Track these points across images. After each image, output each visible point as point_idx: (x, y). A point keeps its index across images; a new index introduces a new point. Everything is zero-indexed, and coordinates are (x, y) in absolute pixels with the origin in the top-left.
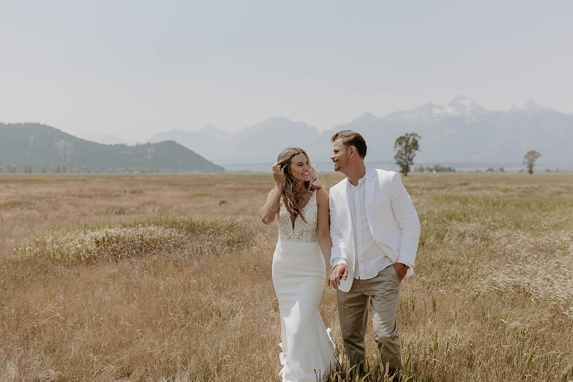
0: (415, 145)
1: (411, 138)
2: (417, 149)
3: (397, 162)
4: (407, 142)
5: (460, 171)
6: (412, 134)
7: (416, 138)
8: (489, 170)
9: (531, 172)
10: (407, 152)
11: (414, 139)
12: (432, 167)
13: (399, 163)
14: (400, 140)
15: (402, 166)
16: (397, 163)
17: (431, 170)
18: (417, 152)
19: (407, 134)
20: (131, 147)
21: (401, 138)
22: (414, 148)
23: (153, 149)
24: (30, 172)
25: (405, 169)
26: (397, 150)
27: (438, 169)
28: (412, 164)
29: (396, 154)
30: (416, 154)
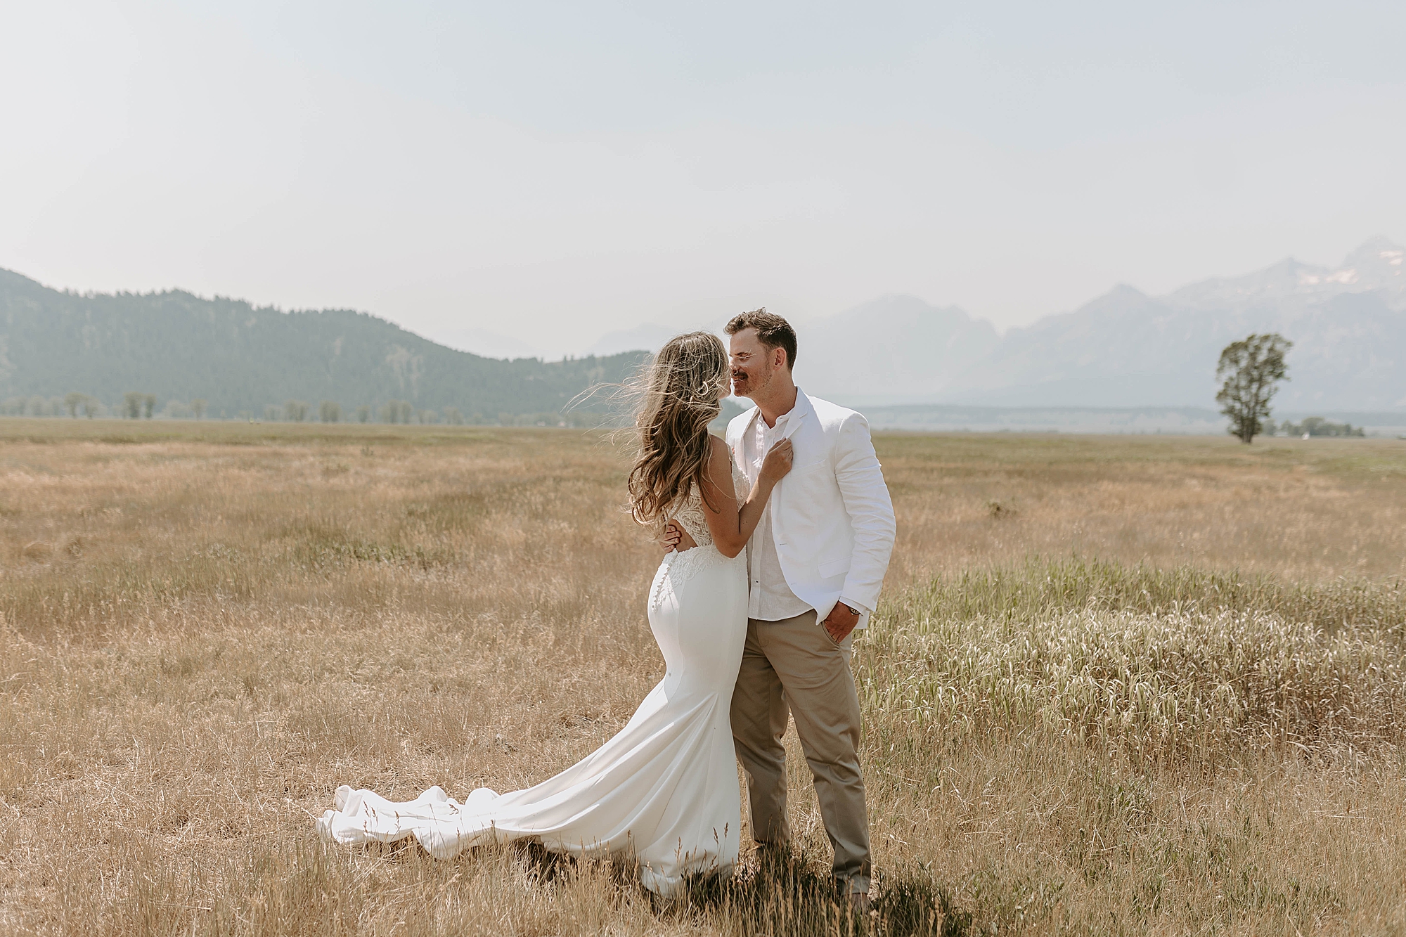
0: (1275, 365)
1: (1268, 345)
2: (1280, 375)
3: (1222, 408)
4: (1253, 356)
5: (1374, 434)
6: (1266, 338)
7: (1279, 347)
10: (1251, 382)
11: (1271, 350)
12: (1297, 422)
13: (1230, 411)
14: (1231, 352)
15: (1240, 419)
16: (1224, 413)
17: (1296, 432)
18: (1280, 383)
19: (1251, 338)
20: (552, 366)
21: (1235, 347)
22: (1272, 373)
23: (601, 370)
24: (334, 419)
25: (1248, 428)
26: (1224, 377)
27: (1316, 428)
28: (1266, 414)
29: (1220, 387)
30: (1276, 389)
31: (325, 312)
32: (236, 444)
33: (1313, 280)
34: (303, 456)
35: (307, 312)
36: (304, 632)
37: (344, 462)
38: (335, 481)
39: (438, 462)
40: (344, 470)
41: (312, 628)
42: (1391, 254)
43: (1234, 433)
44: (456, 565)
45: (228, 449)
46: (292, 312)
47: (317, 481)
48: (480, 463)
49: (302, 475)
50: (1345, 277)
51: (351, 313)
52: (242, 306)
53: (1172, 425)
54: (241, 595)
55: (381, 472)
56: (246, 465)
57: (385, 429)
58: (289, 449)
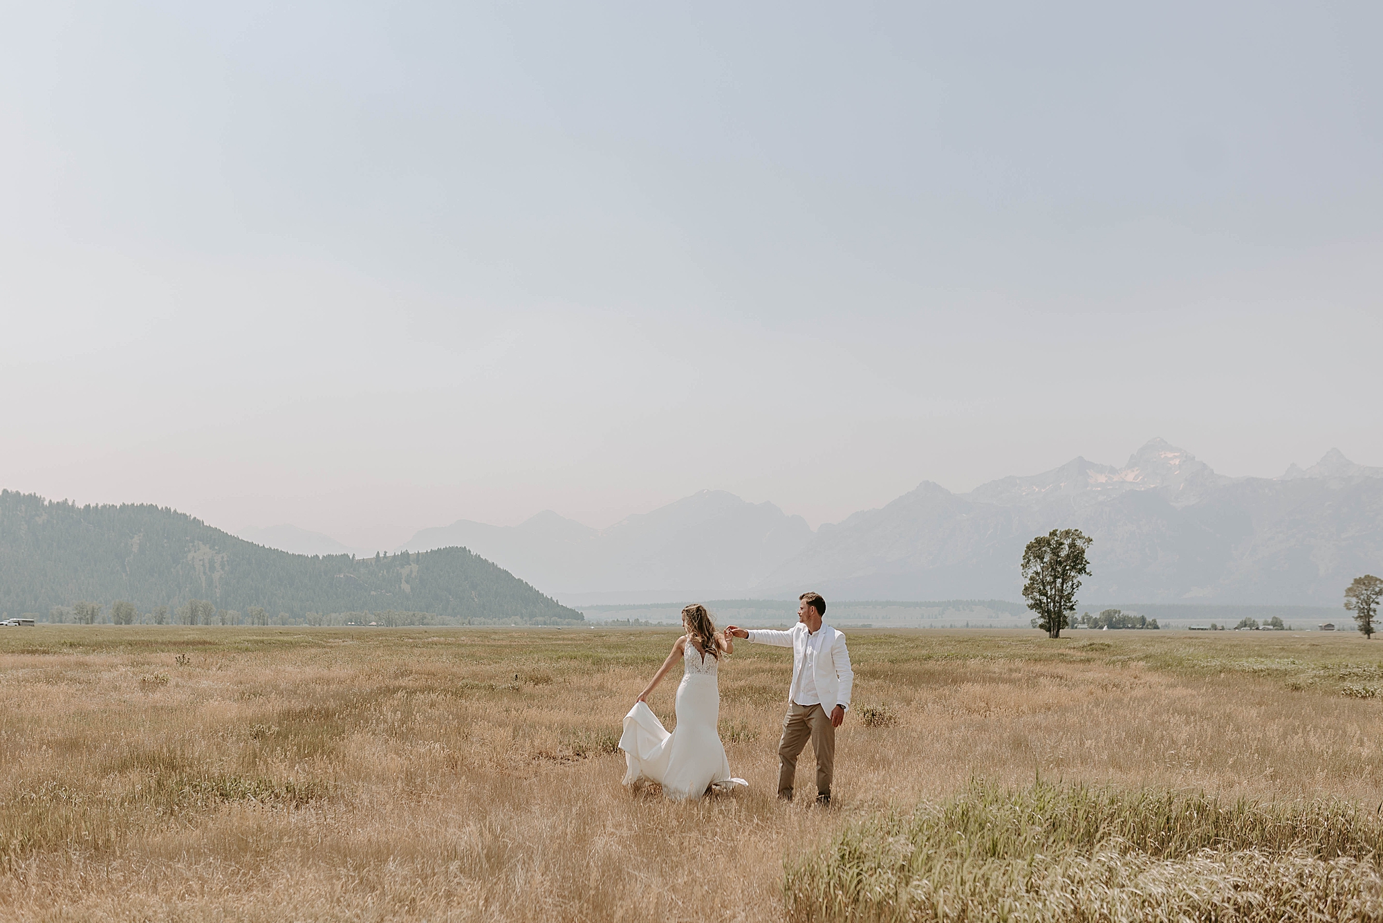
0: (1077, 561)
1: (1067, 542)
2: (1082, 570)
3: (1031, 602)
4: (1055, 552)
5: (1166, 626)
6: (1067, 533)
7: (1079, 543)
8: (1244, 624)
9: (1368, 630)
10: (1056, 577)
11: (1072, 546)
12: (1096, 615)
13: (1037, 605)
14: (1036, 549)
15: (1045, 612)
16: (1031, 607)
17: (1096, 624)
18: (1082, 578)
19: (1053, 534)
20: (364, 562)
21: (1039, 541)
22: (1073, 568)
23: (415, 567)
24: (128, 622)
25: (1055, 622)
26: (1030, 573)
27: (1114, 621)
28: (1071, 608)
29: (1028, 582)
30: (1079, 583)
31: (124, 506)
32: (33, 652)
33: (1102, 479)
34: (114, 666)
35: (104, 507)
36: (182, 898)
37: (161, 672)
38: (157, 696)
39: (262, 671)
40: (164, 682)
41: (190, 891)
42: (1170, 455)
43: (1041, 626)
44: (331, 800)
45: (28, 658)
46: (88, 507)
47: (138, 696)
48: (310, 672)
49: (115, 688)
50: (1130, 477)
51: (152, 508)
52: (33, 501)
53: (979, 619)
54: (99, 851)
55: (204, 684)
56: (52, 679)
57: (191, 633)
58: (92, 658)
